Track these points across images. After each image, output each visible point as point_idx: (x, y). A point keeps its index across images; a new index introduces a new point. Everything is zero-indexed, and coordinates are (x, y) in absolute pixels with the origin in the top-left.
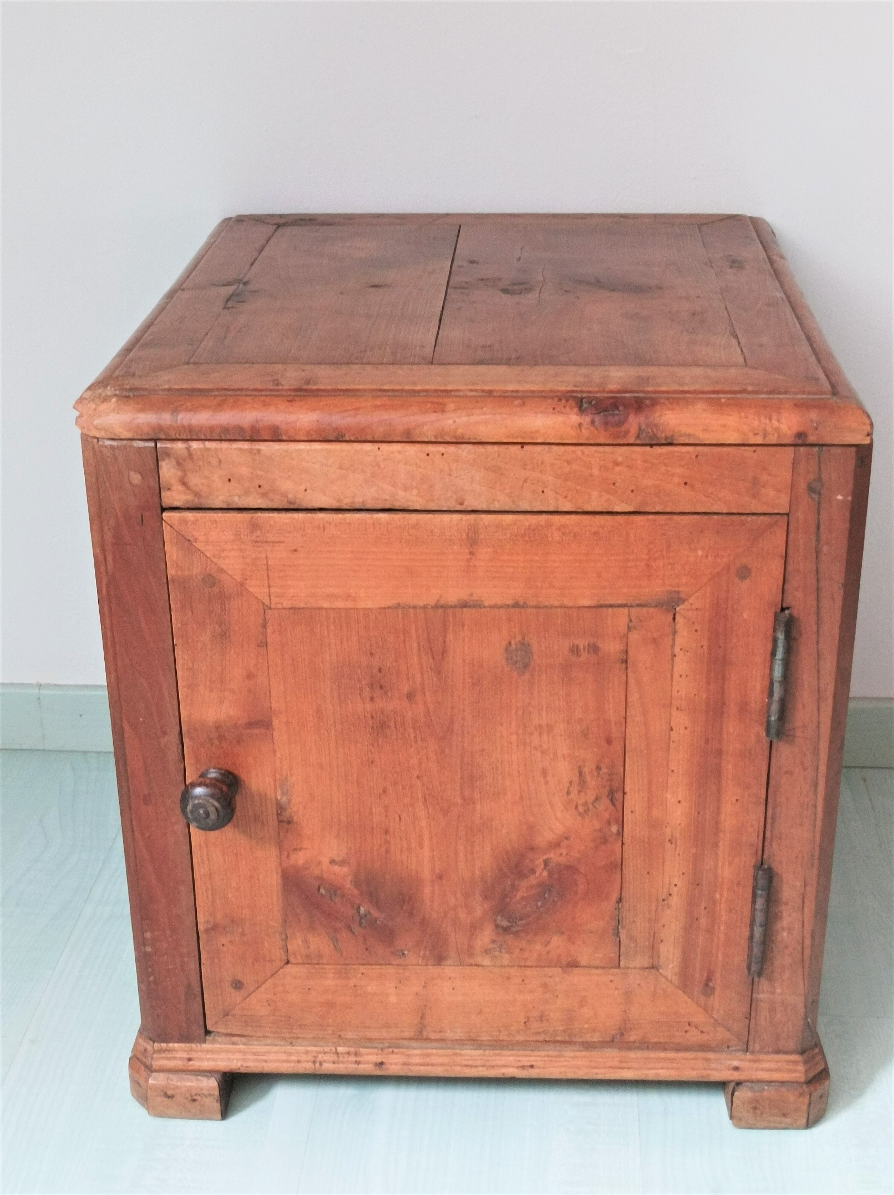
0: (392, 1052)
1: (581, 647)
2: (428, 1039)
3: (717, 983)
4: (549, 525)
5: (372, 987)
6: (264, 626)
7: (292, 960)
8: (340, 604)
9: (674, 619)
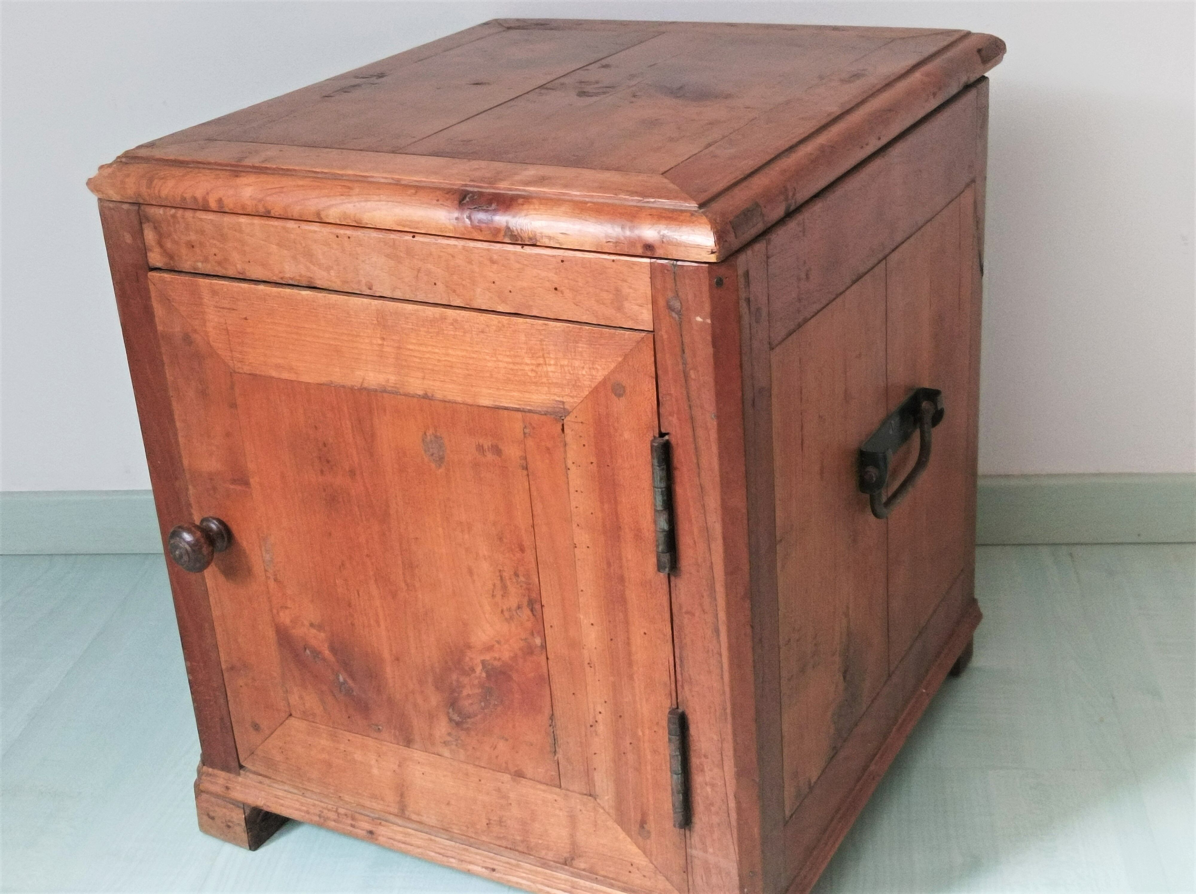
0: (380, 823)
1: (486, 447)
2: (409, 819)
3: (651, 826)
4: (443, 318)
5: (358, 756)
6: (232, 388)
7: (294, 713)
8: (285, 375)
9: (563, 430)
